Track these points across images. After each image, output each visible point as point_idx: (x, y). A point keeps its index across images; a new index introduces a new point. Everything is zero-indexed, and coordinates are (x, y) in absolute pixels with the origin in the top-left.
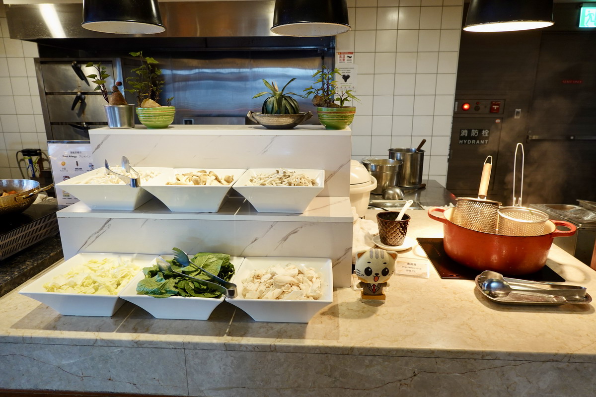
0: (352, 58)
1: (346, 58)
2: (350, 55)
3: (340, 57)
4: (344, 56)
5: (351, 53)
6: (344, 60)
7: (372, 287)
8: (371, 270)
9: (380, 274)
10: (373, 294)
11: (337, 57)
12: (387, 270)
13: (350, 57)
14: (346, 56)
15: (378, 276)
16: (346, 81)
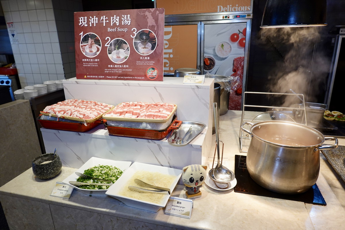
0: (13, 25)
1: (11, 26)
2: (12, 24)
3: (8, 25)
4: (10, 25)
5: (12, 23)
6: (10, 26)
7: (194, 189)
8: (193, 179)
9: (199, 181)
10: (194, 193)
11: (7, 25)
12: (202, 177)
13: (12, 25)
14: (11, 24)
15: (198, 182)
16: (13, 37)
